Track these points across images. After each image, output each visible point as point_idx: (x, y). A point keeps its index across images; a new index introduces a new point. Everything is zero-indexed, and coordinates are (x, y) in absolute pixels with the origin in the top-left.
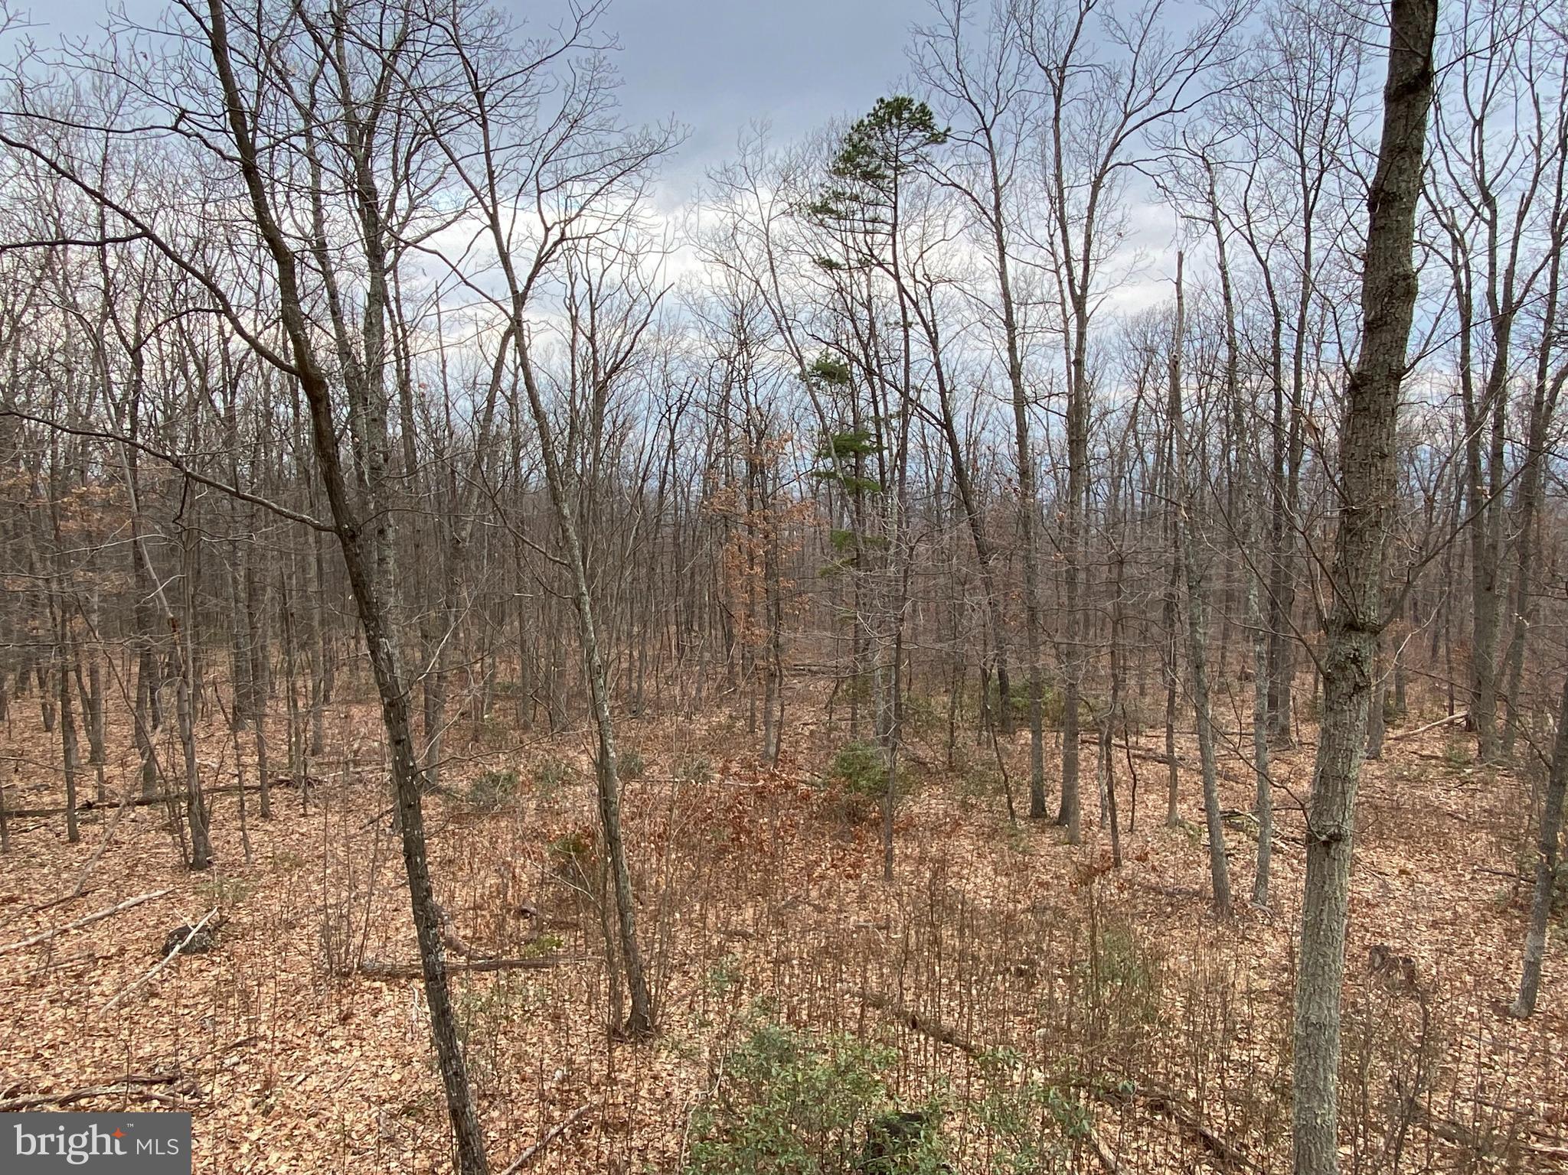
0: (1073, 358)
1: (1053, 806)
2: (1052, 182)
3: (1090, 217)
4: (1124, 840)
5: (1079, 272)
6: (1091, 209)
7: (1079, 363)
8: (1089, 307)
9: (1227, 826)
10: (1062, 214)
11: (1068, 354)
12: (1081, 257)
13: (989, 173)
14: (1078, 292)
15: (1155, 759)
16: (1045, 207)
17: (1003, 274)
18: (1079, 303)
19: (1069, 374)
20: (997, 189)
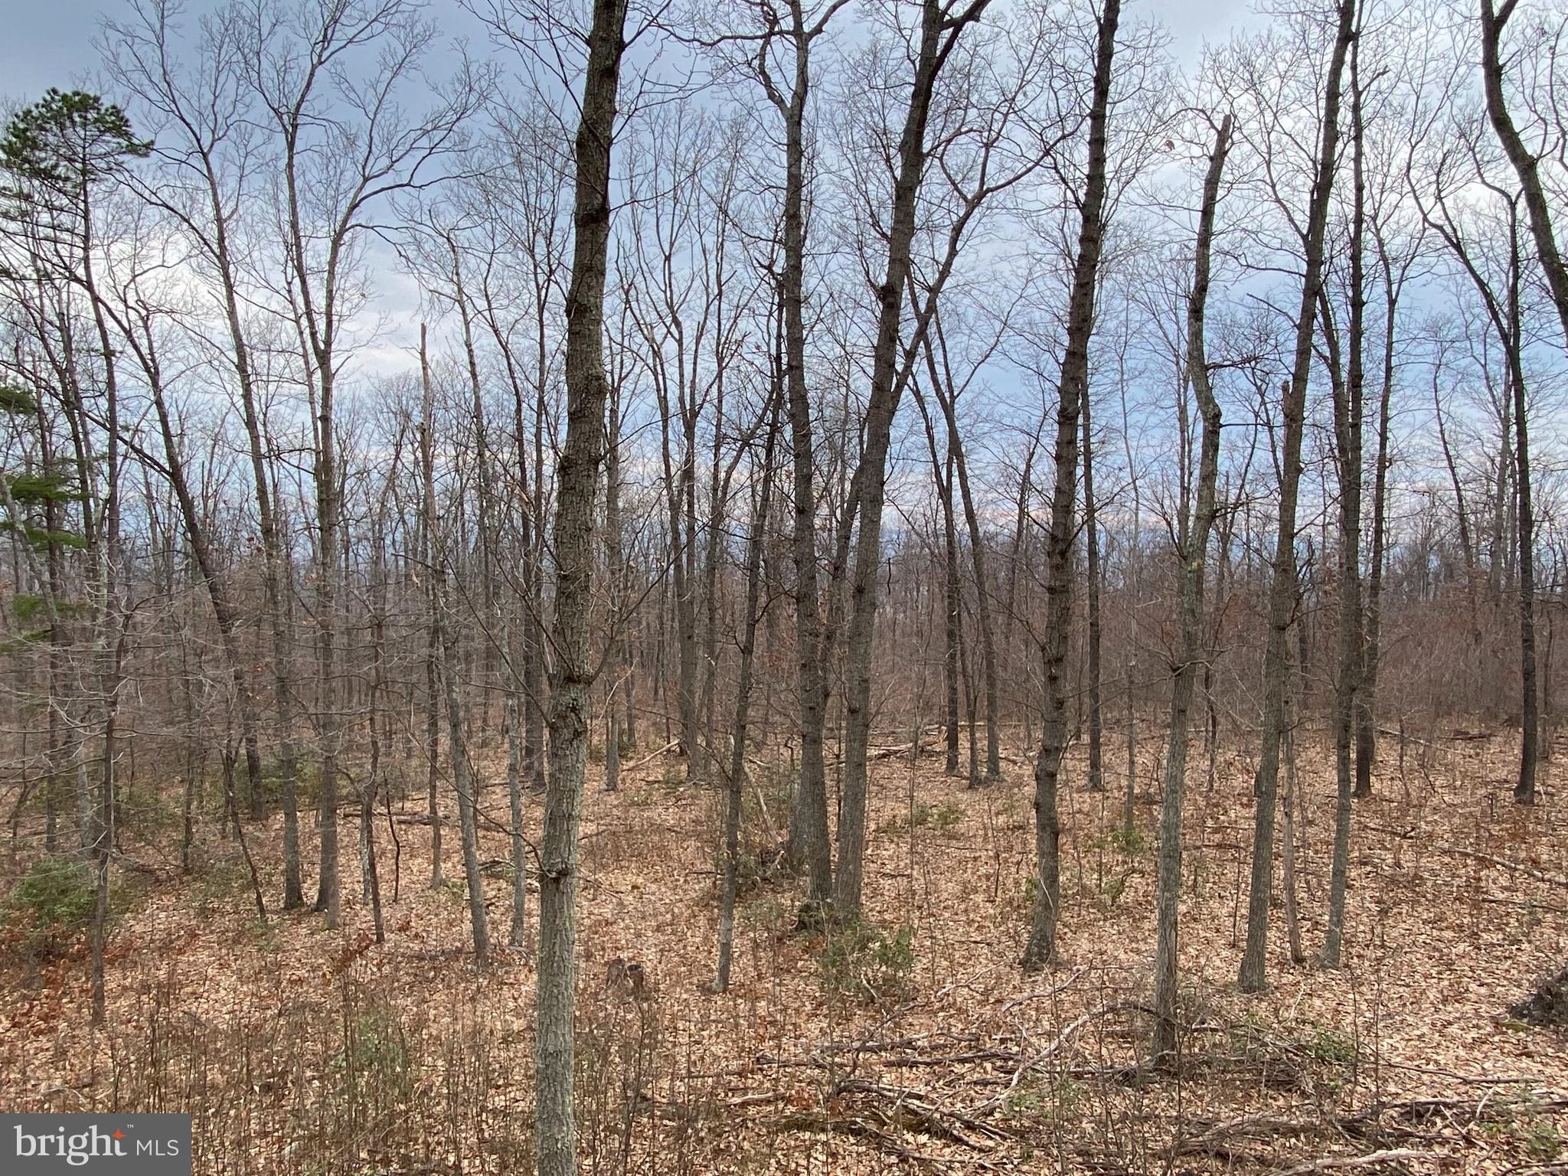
0: (319, 414)
1: (311, 892)
2: (287, 228)
3: (331, 272)
4: (385, 912)
5: (321, 326)
6: (332, 263)
7: (325, 419)
8: (334, 364)
9: (488, 876)
10: (300, 263)
11: (313, 409)
12: (323, 310)
13: (209, 202)
14: (322, 346)
15: (420, 822)
16: (280, 253)
17: (232, 314)
18: (324, 357)
19: (316, 430)
20: (219, 220)
